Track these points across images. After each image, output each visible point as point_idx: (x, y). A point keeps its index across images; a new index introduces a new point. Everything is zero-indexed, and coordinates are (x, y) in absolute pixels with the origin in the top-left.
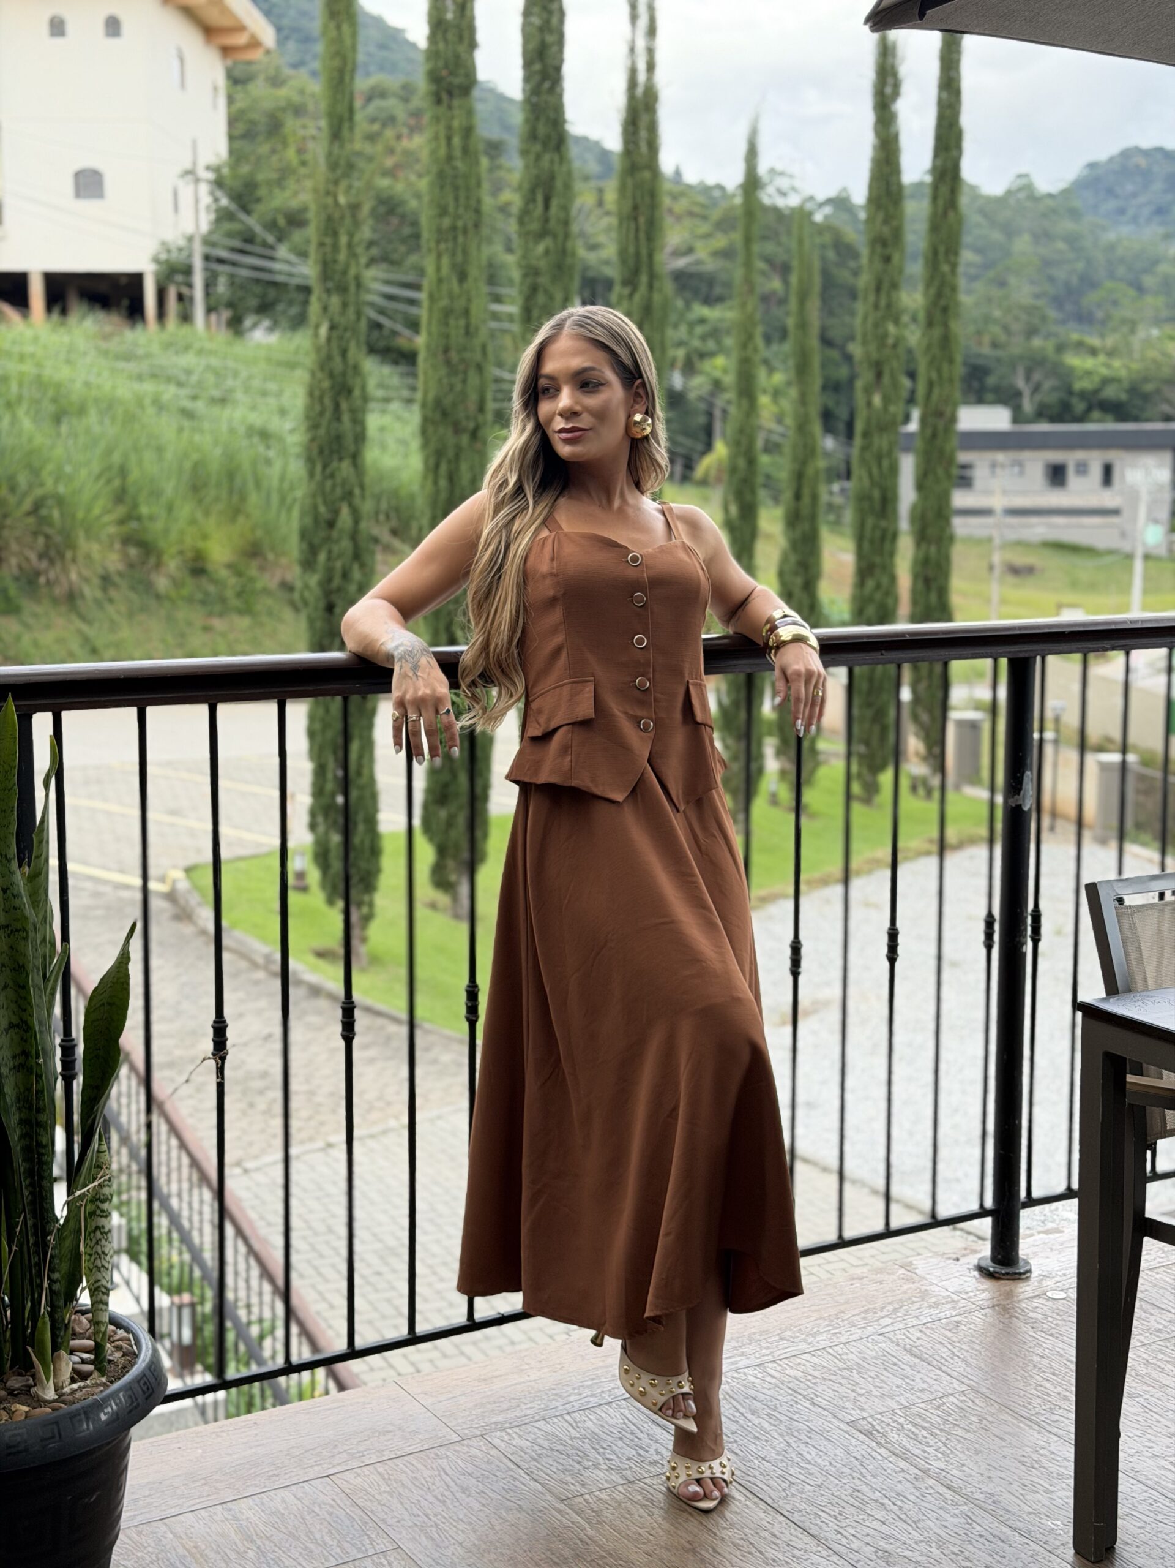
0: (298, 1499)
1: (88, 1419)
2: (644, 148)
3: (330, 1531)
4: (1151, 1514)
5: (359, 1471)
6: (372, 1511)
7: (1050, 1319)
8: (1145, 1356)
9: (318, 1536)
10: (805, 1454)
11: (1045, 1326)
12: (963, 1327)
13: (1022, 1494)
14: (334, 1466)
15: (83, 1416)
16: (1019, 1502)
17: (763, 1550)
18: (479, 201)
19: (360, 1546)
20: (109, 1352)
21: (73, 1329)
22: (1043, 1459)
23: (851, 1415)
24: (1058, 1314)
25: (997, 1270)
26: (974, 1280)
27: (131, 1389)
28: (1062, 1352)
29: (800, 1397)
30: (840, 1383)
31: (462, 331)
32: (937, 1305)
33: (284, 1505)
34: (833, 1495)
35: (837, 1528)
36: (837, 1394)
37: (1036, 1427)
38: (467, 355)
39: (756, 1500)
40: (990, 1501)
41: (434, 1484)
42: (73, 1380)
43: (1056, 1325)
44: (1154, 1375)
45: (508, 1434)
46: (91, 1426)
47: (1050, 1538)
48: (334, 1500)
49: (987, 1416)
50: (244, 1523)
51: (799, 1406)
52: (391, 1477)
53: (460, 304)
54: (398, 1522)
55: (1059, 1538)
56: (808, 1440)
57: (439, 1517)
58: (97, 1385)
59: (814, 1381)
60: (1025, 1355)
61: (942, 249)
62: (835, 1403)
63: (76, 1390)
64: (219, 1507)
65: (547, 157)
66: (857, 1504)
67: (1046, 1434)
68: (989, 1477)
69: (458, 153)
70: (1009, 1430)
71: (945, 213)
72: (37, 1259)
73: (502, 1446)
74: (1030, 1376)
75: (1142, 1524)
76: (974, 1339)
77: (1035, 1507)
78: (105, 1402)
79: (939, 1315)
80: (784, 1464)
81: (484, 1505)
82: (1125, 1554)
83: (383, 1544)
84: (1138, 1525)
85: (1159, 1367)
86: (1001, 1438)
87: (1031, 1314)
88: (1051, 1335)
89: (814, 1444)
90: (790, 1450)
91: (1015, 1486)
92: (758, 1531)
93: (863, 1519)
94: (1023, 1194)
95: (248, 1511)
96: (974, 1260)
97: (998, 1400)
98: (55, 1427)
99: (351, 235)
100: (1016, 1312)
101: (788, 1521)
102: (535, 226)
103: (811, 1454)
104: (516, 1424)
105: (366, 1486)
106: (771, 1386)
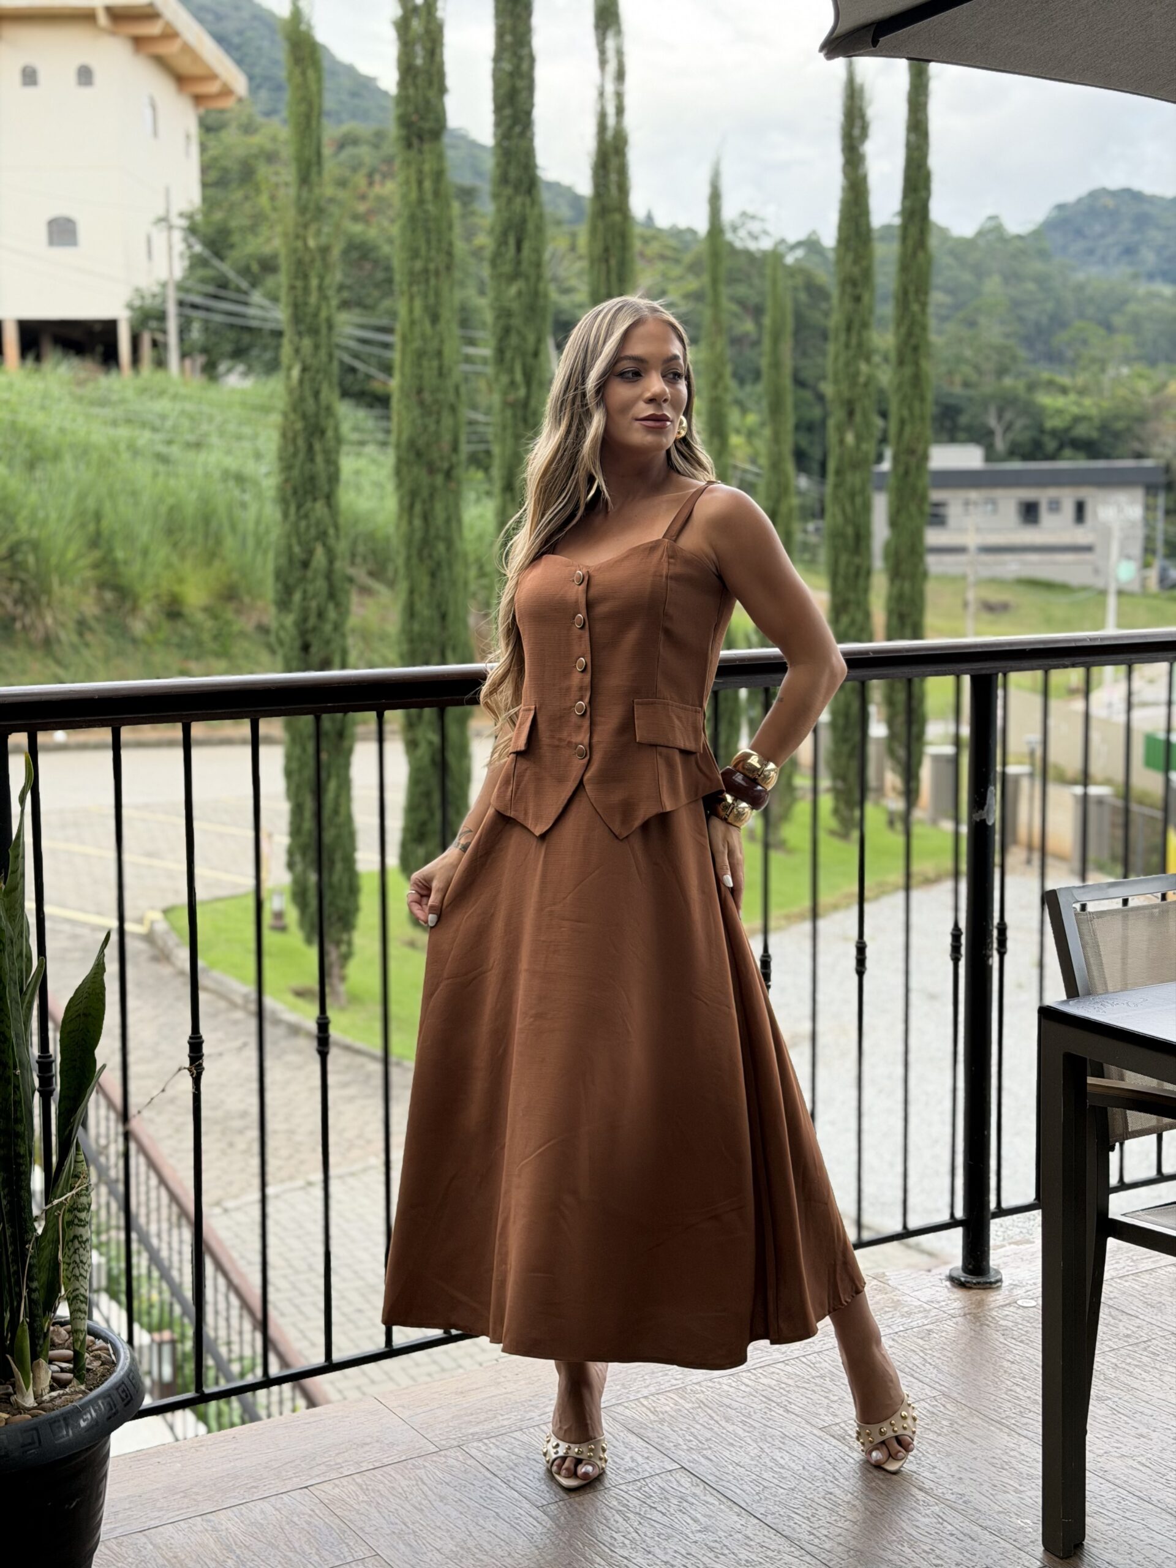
0: (276, 1509)
1: (67, 1425)
2: (614, 191)
3: (308, 1539)
4: (1119, 1512)
5: (336, 1482)
6: (350, 1521)
7: (1020, 1326)
8: (1114, 1361)
9: (297, 1545)
10: (778, 1459)
11: (1015, 1333)
12: (935, 1335)
13: (992, 1494)
14: (312, 1478)
15: (62, 1422)
16: (989, 1501)
17: (736, 1551)
18: (450, 244)
19: (338, 1552)
20: (88, 1361)
21: (52, 1341)
22: (1013, 1461)
23: (824, 1421)
24: (1028, 1322)
25: (969, 1280)
26: (946, 1290)
27: (109, 1396)
28: (1031, 1357)
29: (774, 1404)
30: (813, 1391)
31: (435, 372)
32: (909, 1314)
33: (263, 1516)
34: (805, 1497)
35: (809, 1529)
36: (810, 1401)
37: (1007, 1430)
38: (441, 396)
39: (730, 1503)
40: (960, 1502)
41: (411, 1493)
42: (52, 1389)
43: (1027, 1332)
44: (1122, 1378)
45: (486, 1444)
46: (71, 1433)
47: (1019, 1536)
48: (313, 1511)
49: (958, 1420)
50: (224, 1533)
51: (773, 1413)
52: (370, 1488)
53: (434, 345)
54: (376, 1530)
55: (1029, 1535)
56: (781, 1445)
57: (417, 1525)
58: (77, 1393)
59: (787, 1389)
60: (996, 1361)
61: (912, 289)
62: (808, 1409)
63: (56, 1398)
64: (199, 1519)
65: (518, 200)
66: (829, 1506)
67: (1016, 1436)
68: (960, 1479)
69: (429, 196)
70: (980, 1433)
71: (914, 254)
72: (15, 1268)
73: (479, 1455)
74: (1001, 1381)
75: (1110, 1522)
76: (945, 1347)
77: (1005, 1506)
78: (84, 1408)
79: (911, 1324)
80: (758, 1469)
81: (461, 1513)
82: (1093, 1550)
83: (361, 1551)
84: (1106, 1522)
85: (1128, 1371)
86: (972, 1441)
87: (1002, 1322)
88: (1021, 1342)
89: (787, 1449)
90: (764, 1455)
91: (986, 1487)
92: (732, 1533)
93: (835, 1520)
94: (993, 1205)
95: (228, 1522)
96: (946, 1271)
97: (969, 1405)
98: (35, 1432)
99: (321, 278)
100: (987, 1320)
101: (761, 1524)
102: (507, 268)
103: (784, 1459)
104: (493, 1434)
105: (345, 1497)
106: (745, 1394)
